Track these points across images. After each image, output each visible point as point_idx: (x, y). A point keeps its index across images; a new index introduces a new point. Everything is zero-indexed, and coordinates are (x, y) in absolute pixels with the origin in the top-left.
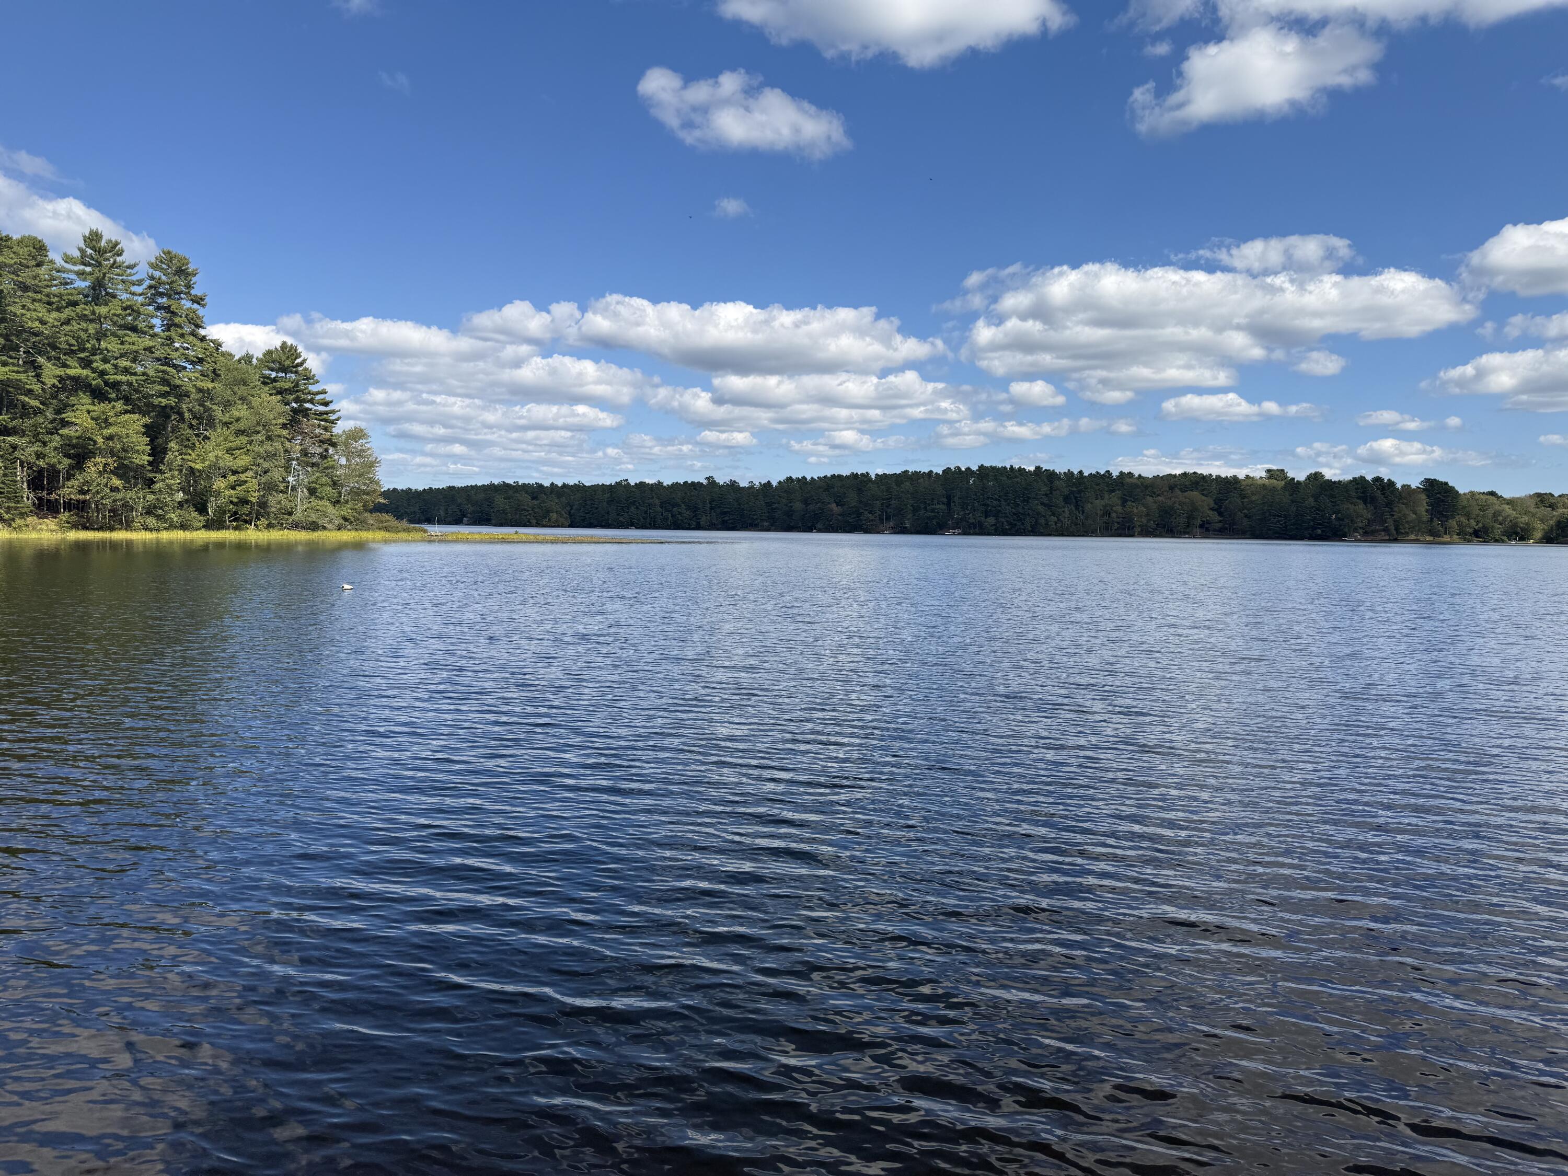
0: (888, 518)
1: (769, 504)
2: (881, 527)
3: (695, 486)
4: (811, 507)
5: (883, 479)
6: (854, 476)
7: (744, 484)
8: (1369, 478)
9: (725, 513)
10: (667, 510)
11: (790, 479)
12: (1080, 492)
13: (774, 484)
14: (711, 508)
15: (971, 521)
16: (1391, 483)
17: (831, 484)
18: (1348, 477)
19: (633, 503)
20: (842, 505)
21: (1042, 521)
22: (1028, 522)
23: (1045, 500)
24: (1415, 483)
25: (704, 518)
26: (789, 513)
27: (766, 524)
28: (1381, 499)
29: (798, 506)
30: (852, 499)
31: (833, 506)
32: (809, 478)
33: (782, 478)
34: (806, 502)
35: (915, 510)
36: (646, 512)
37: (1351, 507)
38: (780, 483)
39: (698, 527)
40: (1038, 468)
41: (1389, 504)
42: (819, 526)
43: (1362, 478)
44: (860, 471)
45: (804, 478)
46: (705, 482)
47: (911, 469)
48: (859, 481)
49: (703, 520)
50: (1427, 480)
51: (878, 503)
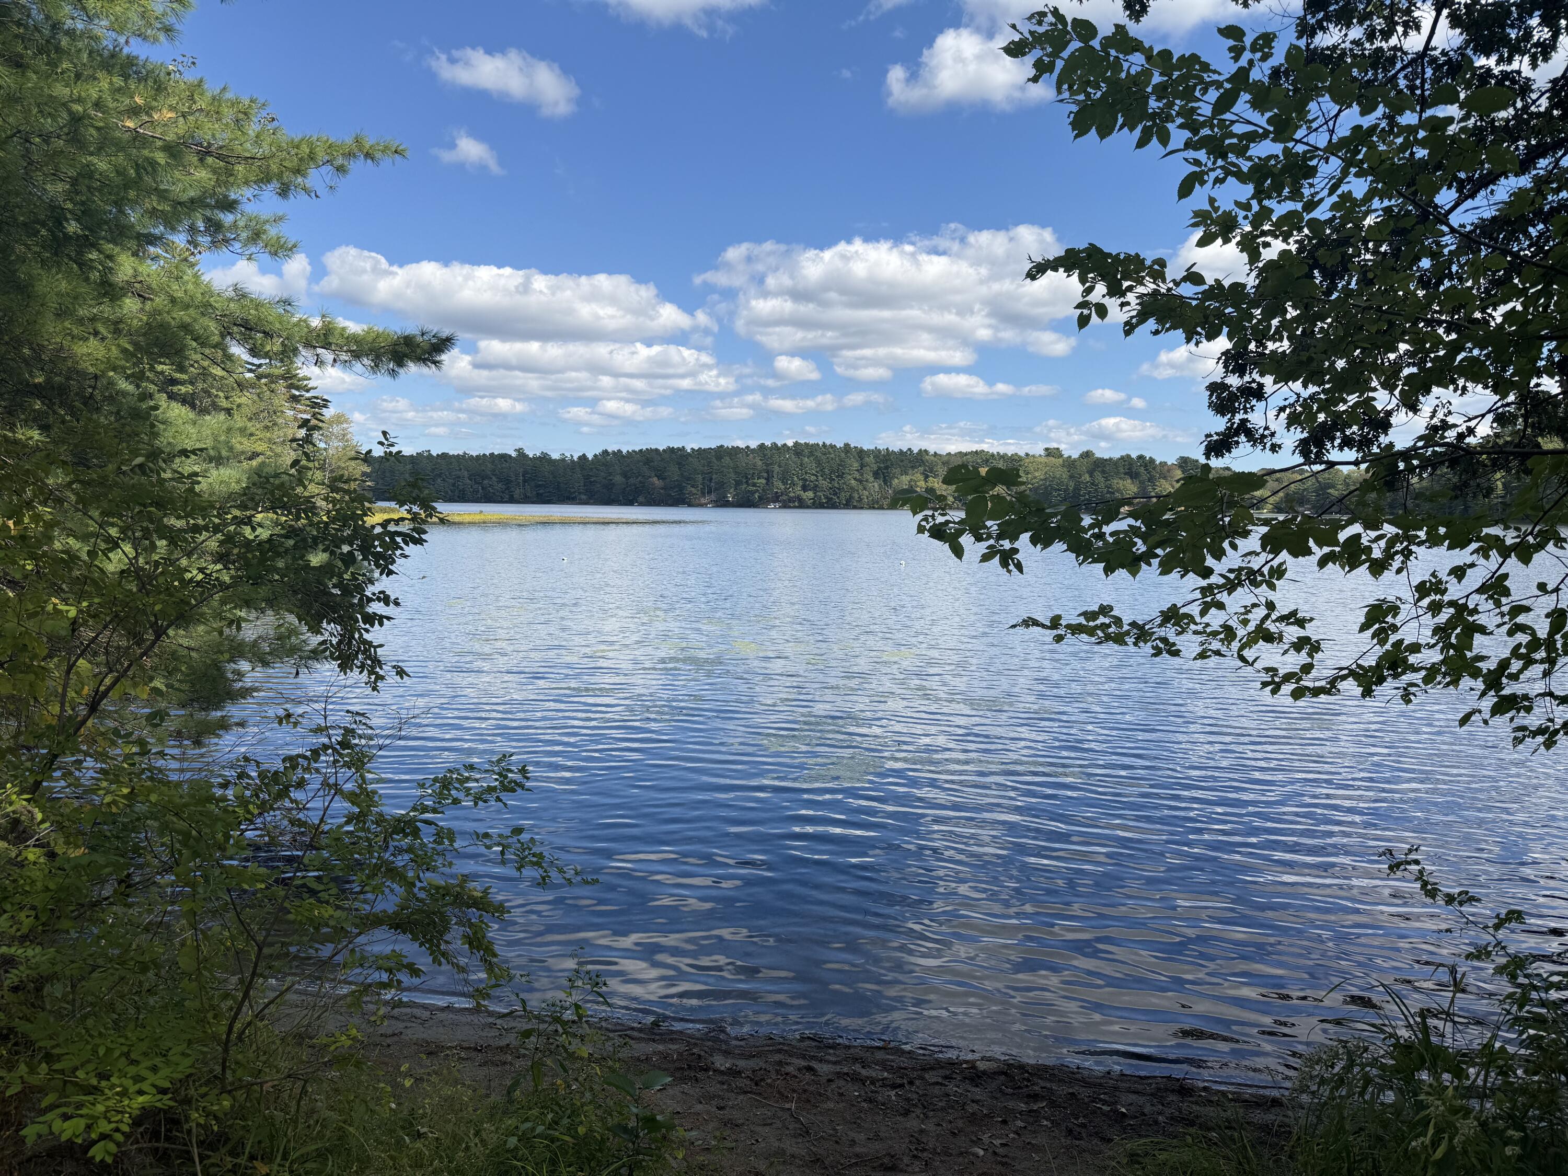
0: (710, 492)
1: (587, 477)
2: (703, 501)
3: (504, 457)
4: (632, 481)
5: (700, 452)
6: (671, 450)
7: (555, 456)
8: (1134, 455)
9: (540, 486)
10: (476, 483)
11: (605, 452)
12: (887, 468)
13: (590, 456)
14: (525, 481)
15: (792, 495)
16: (1152, 461)
17: (648, 457)
18: (1116, 455)
19: (440, 475)
20: (664, 479)
21: (856, 496)
22: (844, 496)
23: (858, 476)
24: (1172, 460)
25: (518, 491)
26: (609, 486)
27: (583, 497)
28: (1145, 476)
29: (618, 479)
30: (674, 472)
31: (655, 480)
32: (624, 451)
33: (598, 451)
34: (625, 475)
35: (738, 483)
36: (454, 485)
37: (1121, 482)
38: (595, 456)
39: (512, 500)
40: (847, 445)
41: (1151, 479)
42: (641, 499)
43: (1128, 456)
44: (676, 445)
45: (619, 451)
46: (514, 454)
47: (729, 443)
48: (676, 455)
49: (517, 493)
50: (1182, 458)
51: (700, 477)
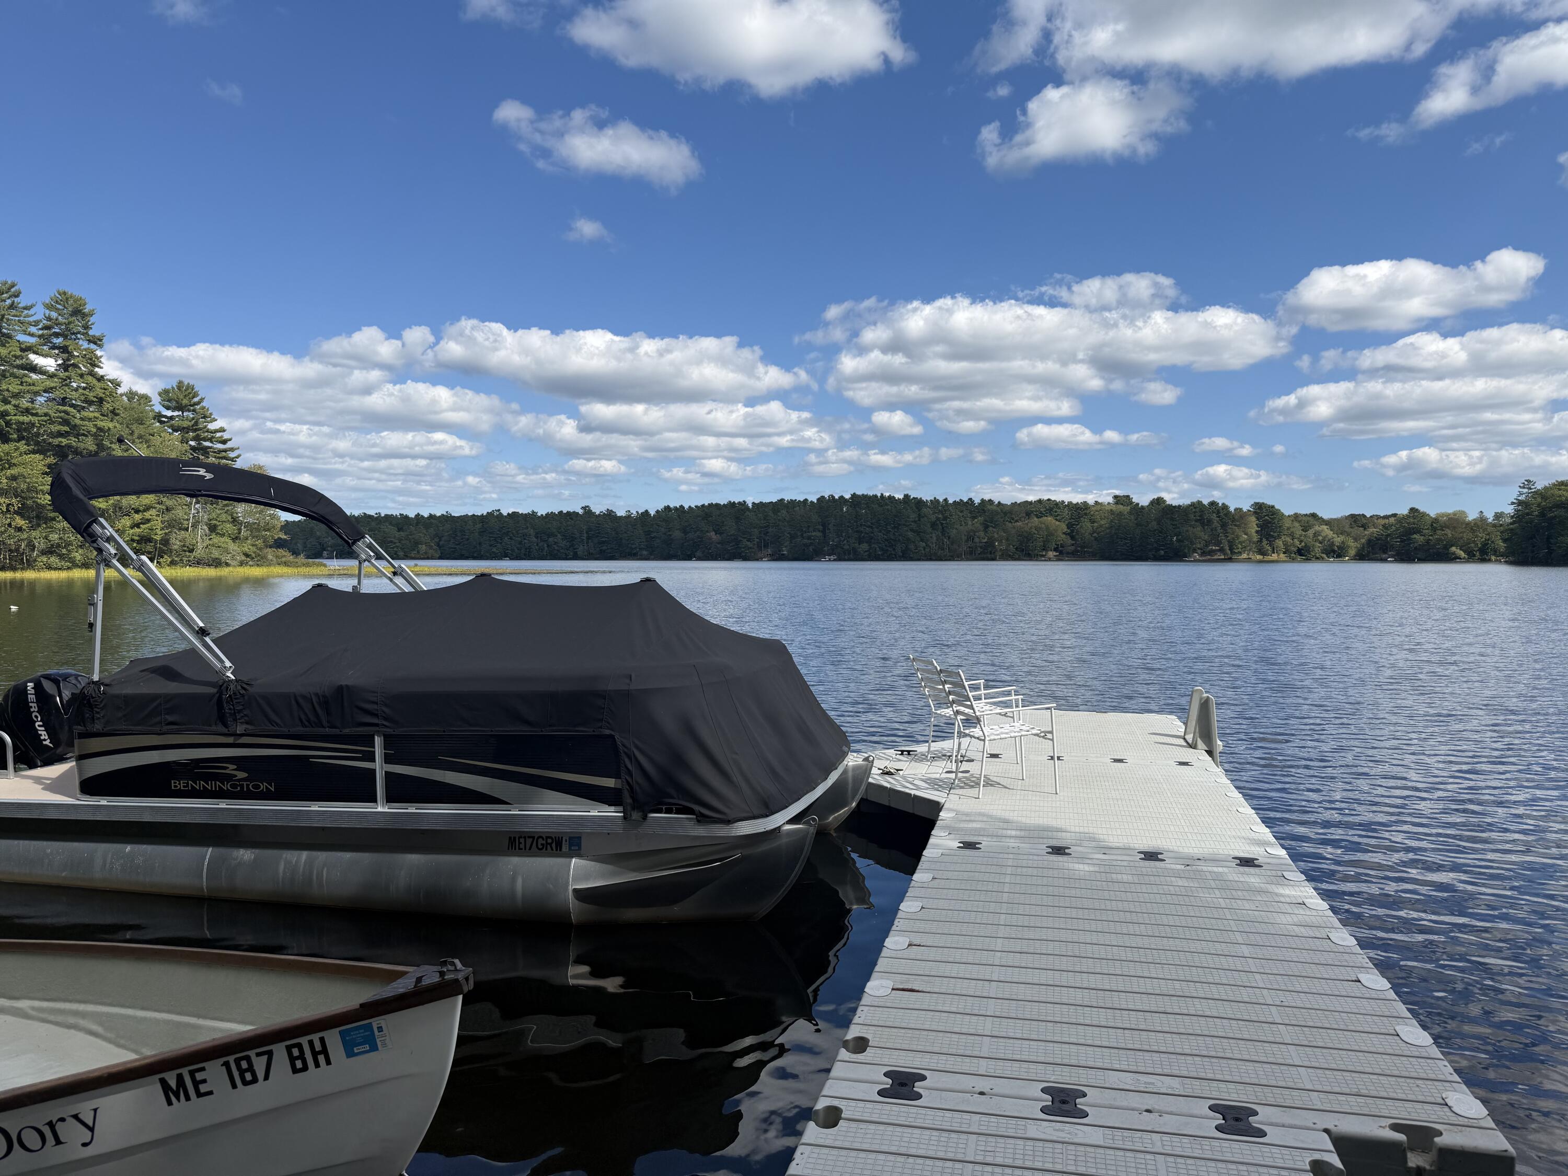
0: (766, 546)
1: (648, 533)
2: (760, 555)
3: (571, 515)
4: (691, 535)
5: (759, 506)
6: (732, 505)
7: (621, 513)
8: (1206, 502)
9: (604, 542)
10: (542, 540)
11: (667, 508)
12: (946, 518)
13: (652, 513)
14: (588, 538)
15: (846, 547)
16: (1225, 507)
17: (709, 513)
18: (1185, 501)
19: (507, 534)
20: (721, 534)
21: (912, 547)
22: (899, 548)
23: (914, 526)
24: (1246, 506)
25: (581, 548)
26: (668, 542)
27: (645, 553)
28: (1216, 523)
29: (677, 534)
30: (731, 527)
31: (712, 534)
32: (686, 507)
33: (660, 507)
34: (684, 531)
35: (792, 537)
36: (520, 543)
37: (1191, 529)
38: (657, 512)
39: (576, 557)
40: (906, 496)
41: (1224, 526)
42: (698, 554)
43: (1200, 503)
44: (737, 499)
45: (681, 506)
46: (581, 512)
47: (788, 497)
48: (737, 510)
49: (581, 550)
50: (1256, 504)
51: (756, 531)
